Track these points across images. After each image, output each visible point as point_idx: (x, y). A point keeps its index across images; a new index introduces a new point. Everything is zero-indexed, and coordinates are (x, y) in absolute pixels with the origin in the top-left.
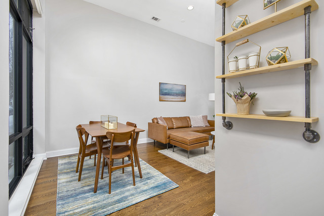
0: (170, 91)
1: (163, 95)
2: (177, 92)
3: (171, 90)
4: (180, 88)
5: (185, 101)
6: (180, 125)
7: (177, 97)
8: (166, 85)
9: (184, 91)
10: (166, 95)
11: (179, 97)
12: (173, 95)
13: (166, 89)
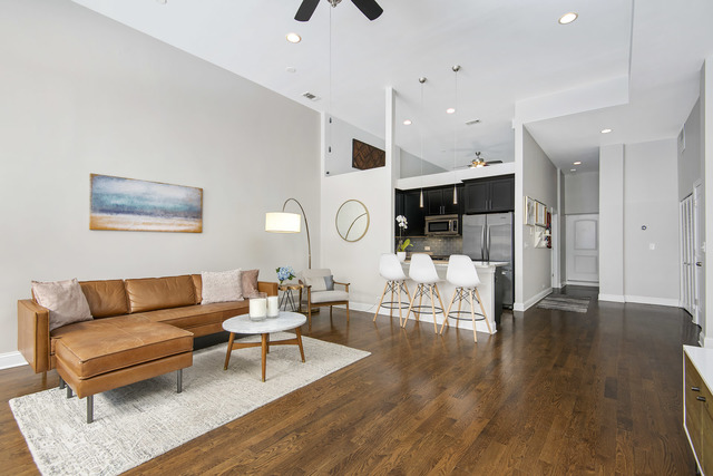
0: (137, 203)
1: (103, 211)
2: (170, 206)
3: (139, 198)
4: (181, 195)
5: (200, 231)
6: (154, 301)
7: (167, 221)
8: (121, 183)
9: (195, 204)
10: (118, 212)
11: (176, 220)
12: (151, 214)
13: (119, 196)
